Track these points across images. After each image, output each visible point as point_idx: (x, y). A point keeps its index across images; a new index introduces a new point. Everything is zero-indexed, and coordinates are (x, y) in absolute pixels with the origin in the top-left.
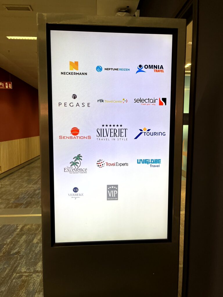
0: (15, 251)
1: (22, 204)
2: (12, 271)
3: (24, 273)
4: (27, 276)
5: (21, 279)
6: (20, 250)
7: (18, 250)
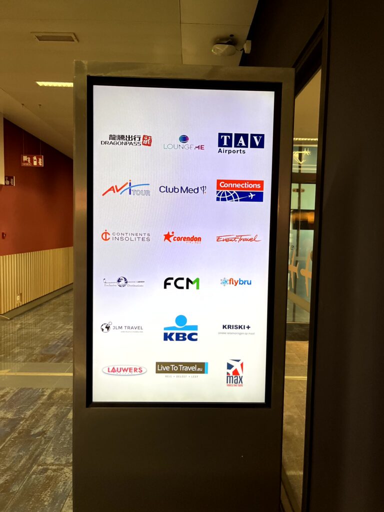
0: (37, 431)
1: (53, 356)
2: (31, 461)
3: (50, 465)
4: (54, 471)
5: (46, 474)
6: (45, 430)
7: (42, 429)
